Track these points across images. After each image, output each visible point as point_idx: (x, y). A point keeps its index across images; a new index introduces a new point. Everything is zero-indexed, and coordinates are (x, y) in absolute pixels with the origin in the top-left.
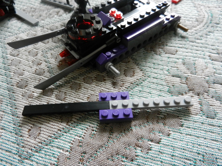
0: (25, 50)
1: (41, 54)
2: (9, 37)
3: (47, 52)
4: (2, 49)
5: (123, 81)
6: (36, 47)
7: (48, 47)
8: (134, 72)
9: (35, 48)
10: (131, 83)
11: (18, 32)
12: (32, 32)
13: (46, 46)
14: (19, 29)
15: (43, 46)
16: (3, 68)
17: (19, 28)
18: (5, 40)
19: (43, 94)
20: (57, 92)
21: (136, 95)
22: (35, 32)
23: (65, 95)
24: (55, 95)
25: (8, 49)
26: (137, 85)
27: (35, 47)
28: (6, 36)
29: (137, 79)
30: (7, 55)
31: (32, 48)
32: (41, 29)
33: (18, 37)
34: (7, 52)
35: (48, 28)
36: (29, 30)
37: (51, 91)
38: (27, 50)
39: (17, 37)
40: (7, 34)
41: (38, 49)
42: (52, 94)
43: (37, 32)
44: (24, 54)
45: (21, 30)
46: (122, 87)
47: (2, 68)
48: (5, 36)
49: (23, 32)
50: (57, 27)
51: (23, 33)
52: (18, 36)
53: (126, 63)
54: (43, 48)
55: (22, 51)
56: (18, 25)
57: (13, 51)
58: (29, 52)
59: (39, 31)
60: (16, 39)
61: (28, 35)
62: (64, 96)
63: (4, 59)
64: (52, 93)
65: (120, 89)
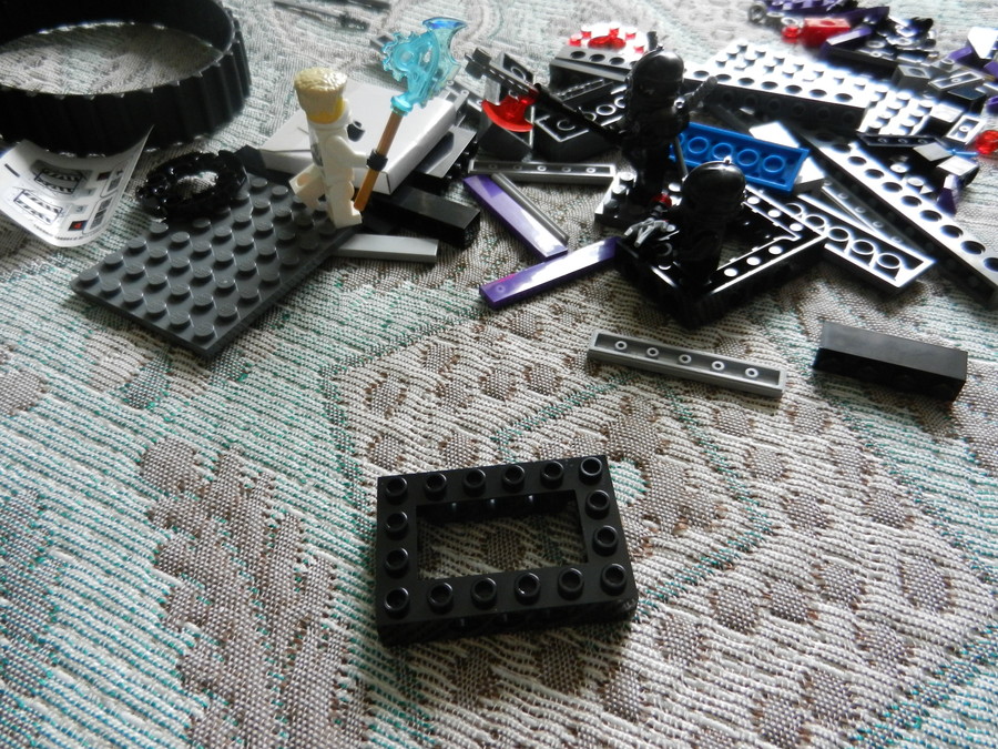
0: (425, 437)
1: (491, 451)
2: (352, 368)
3: (513, 441)
4: (331, 429)
5: (907, 628)
6: (465, 417)
7: (517, 414)
8: (948, 586)
9: (461, 422)
10: (951, 649)
11: (385, 343)
12: (438, 341)
13: (505, 409)
14: (384, 326)
15: (496, 412)
16: (352, 526)
17: (383, 323)
18: (334, 379)
19: (542, 678)
20: (602, 668)
21: (989, 721)
22: (450, 344)
23: (641, 690)
24: (593, 685)
25: (359, 426)
26: (982, 664)
27: (461, 418)
28: (338, 360)
29: (976, 629)
30: (359, 461)
31: (452, 426)
32: (475, 326)
33: (388, 368)
34: (353, 441)
35: (504, 325)
36: (425, 334)
37: (572, 662)
38: (430, 434)
39: (382, 370)
40: (341, 351)
41: (475, 427)
42: (581, 678)
43: (460, 340)
44: (425, 457)
45: (395, 332)
46: (906, 665)
47: (347, 524)
48: (335, 363)
49: (402, 344)
50: (540, 317)
51: (403, 348)
52: (386, 365)
53: (899, 527)
54: (496, 419)
55: (412, 439)
56: (380, 310)
57: (376, 438)
58: (443, 445)
59: (468, 338)
60: (381, 379)
61: (426, 359)
62: (638, 693)
63: (347, 481)
64: (580, 672)
65: (901, 672)
